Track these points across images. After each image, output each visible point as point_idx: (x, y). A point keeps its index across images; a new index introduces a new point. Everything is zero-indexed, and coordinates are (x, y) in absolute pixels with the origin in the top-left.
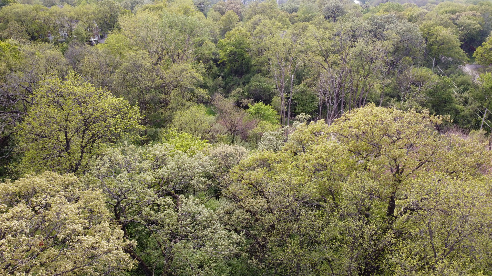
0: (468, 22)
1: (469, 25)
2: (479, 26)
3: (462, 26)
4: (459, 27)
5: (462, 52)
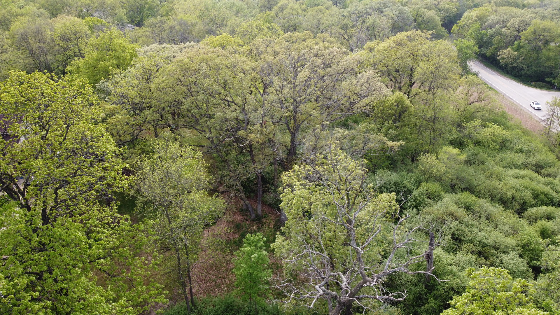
0: (447, 6)
1: (448, 9)
2: (455, 9)
3: (442, 10)
4: (440, 11)
5: (443, 29)
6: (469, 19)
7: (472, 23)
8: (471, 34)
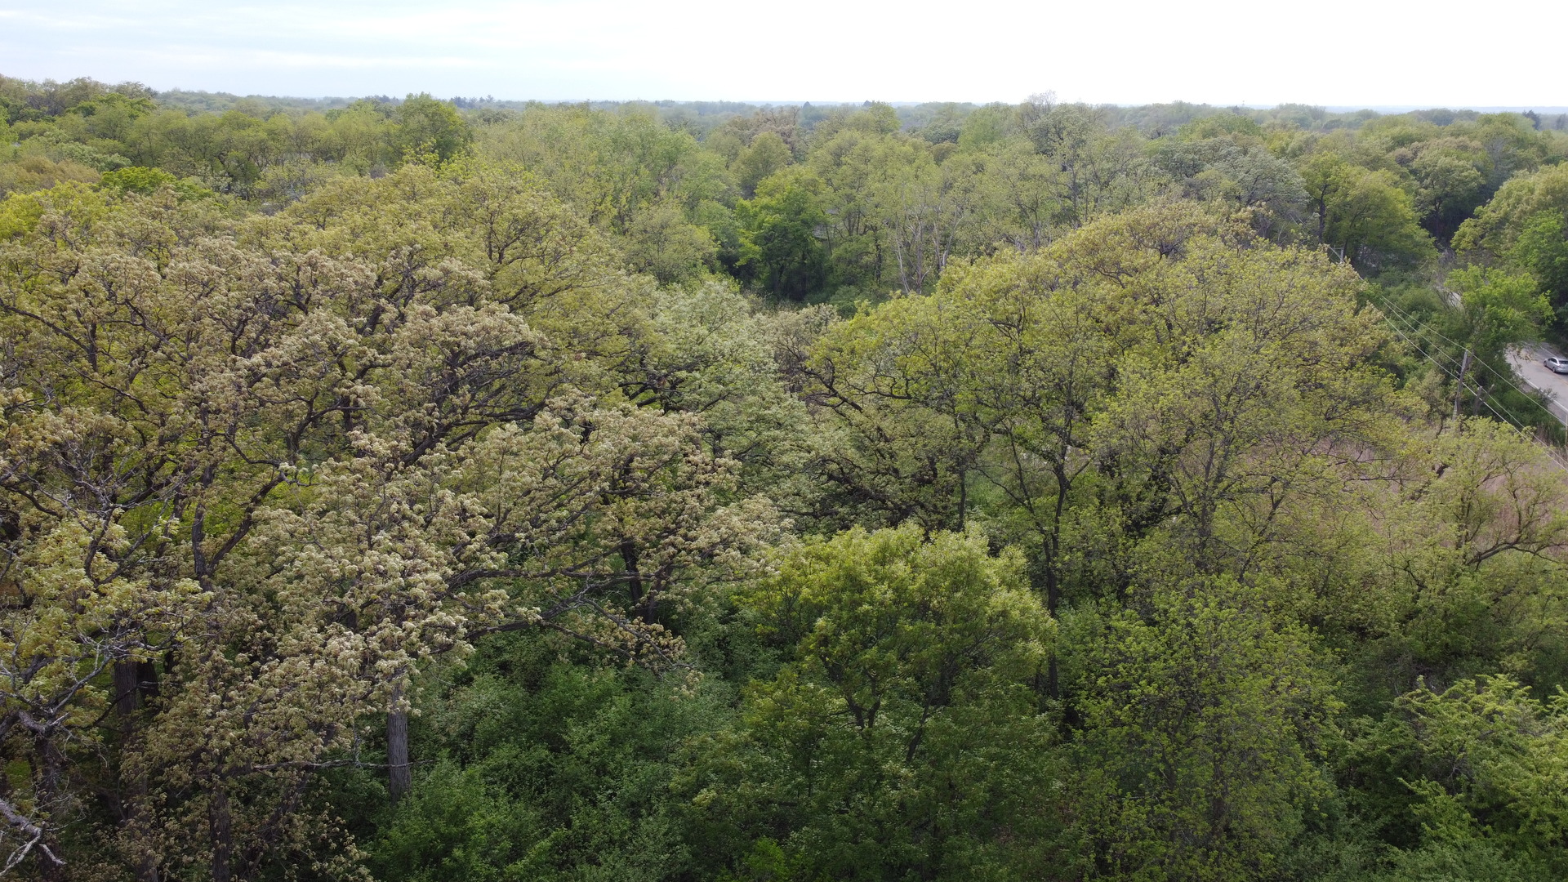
0: (1443, 161)
1: (1448, 171)
2: (1474, 172)
3: (1427, 175)
4: (1421, 180)
6: (1519, 201)
7: (1532, 212)
8: (1526, 251)
